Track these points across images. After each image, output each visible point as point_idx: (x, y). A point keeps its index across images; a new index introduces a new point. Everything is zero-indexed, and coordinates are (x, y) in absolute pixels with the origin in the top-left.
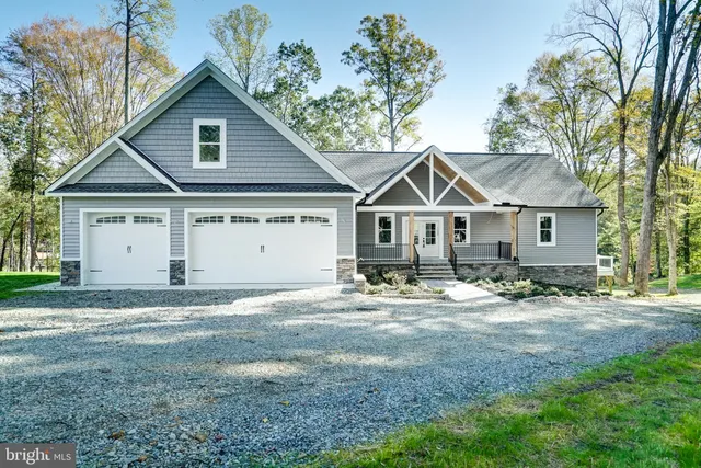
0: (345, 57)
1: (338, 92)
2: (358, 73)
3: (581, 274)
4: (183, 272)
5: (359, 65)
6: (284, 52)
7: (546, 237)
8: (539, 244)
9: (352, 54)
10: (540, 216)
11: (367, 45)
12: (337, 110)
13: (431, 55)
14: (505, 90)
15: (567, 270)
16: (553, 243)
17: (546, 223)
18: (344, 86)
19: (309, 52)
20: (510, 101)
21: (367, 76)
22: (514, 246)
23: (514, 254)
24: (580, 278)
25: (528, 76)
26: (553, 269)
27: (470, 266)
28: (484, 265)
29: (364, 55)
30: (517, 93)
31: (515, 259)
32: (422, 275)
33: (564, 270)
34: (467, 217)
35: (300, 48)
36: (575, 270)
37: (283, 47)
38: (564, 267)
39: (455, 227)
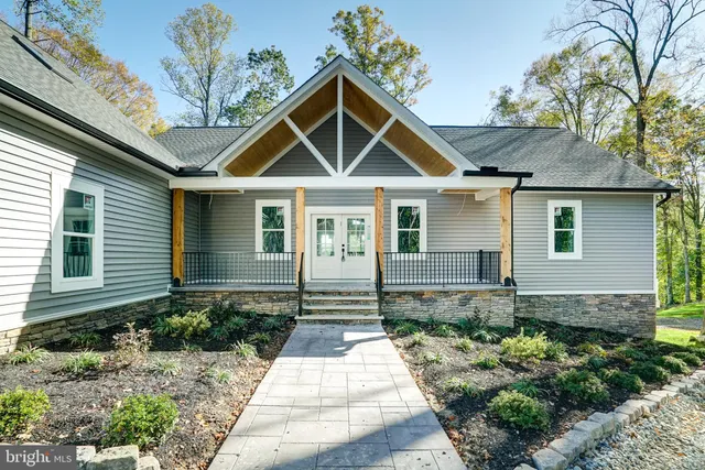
0: (320, 63)
3: (627, 309)
6: (255, 59)
7: (563, 242)
8: (552, 254)
9: (328, 60)
10: (554, 206)
11: (342, 48)
13: (410, 54)
14: (499, 93)
15: (603, 301)
16: (577, 253)
17: (565, 217)
19: (278, 56)
22: (505, 257)
23: (505, 273)
24: (626, 315)
26: (578, 301)
27: (418, 296)
28: (446, 294)
30: (512, 97)
31: (509, 281)
32: (309, 312)
33: (597, 301)
34: (421, 206)
35: (269, 52)
36: (616, 302)
37: (252, 54)
38: (597, 296)
39: (400, 225)
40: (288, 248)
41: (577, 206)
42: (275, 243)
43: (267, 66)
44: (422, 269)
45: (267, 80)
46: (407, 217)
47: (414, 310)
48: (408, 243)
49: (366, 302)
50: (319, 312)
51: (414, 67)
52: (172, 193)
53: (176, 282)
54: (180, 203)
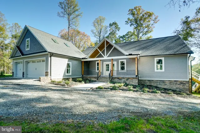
0: (126, 23)
1: (128, 33)
2: (131, 26)
3: (179, 84)
5: (130, 24)
6: (111, 25)
8: (156, 70)
9: (128, 21)
10: (156, 59)
11: (131, 17)
12: (128, 38)
15: (171, 82)
16: (163, 70)
18: (129, 31)
19: (116, 24)
21: (133, 27)
24: (178, 86)
26: (163, 82)
27: (118, 78)
28: (124, 78)
31: (137, 76)
32: (99, 80)
33: (169, 82)
34: (125, 61)
35: (114, 23)
36: (175, 82)
37: (110, 24)
38: (169, 81)
39: (121, 65)
41: (163, 59)
43: (114, 26)
44: (124, 74)
45: (114, 29)
46: (123, 64)
47: (118, 81)
50: (101, 80)
51: (153, 17)
52: (82, 62)
53: (82, 75)
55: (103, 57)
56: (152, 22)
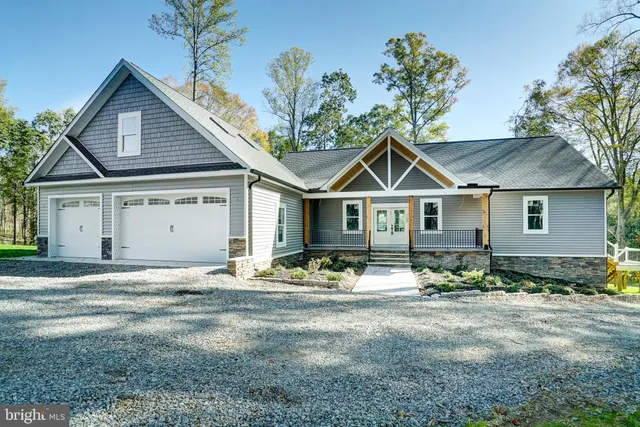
0: (376, 78)
1: (375, 109)
2: (389, 89)
3: (583, 267)
4: (110, 249)
5: (388, 82)
6: (327, 80)
7: (535, 223)
8: (526, 230)
9: (384, 75)
10: (527, 200)
11: (394, 64)
12: (375, 124)
13: (449, 63)
14: (532, 87)
15: (564, 262)
16: (545, 230)
17: (535, 209)
18: (380, 104)
19: (344, 77)
20: (537, 97)
21: (396, 91)
22: (485, 233)
23: (485, 241)
24: (582, 271)
25: (558, 70)
26: (545, 260)
27: (432, 254)
28: (448, 253)
29: (392, 74)
30: (544, 89)
31: (486, 247)
32: (374, 261)
33: (560, 261)
34: (439, 203)
35: (337, 74)
36: (576, 262)
37: (325, 77)
38: (560, 258)
39: (426, 213)
40: (361, 227)
41: (544, 199)
42: (353, 224)
43: (336, 84)
44: (438, 239)
45: (336, 94)
46: (431, 209)
47: (430, 261)
48: (430, 224)
49: (404, 257)
50: (379, 261)
51: (454, 72)
52: (304, 201)
53: (306, 245)
54: (308, 205)
55: (383, 189)
56: (450, 84)
